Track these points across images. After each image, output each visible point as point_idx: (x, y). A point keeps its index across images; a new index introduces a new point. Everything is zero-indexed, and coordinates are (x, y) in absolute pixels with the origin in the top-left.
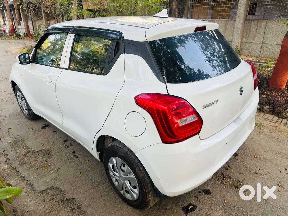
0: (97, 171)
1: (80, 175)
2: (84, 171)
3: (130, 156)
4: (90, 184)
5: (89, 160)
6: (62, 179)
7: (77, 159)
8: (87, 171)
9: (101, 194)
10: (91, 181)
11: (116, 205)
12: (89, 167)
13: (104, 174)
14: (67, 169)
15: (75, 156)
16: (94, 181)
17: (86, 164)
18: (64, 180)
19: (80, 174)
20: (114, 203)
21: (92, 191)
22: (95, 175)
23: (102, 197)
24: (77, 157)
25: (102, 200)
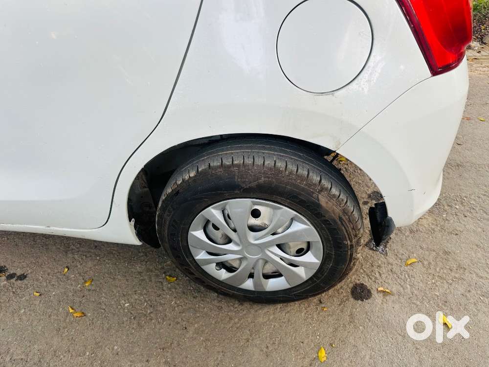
0: (114, 279)
1: (75, 315)
2: (78, 299)
3: (291, 173)
4: (125, 319)
5: (69, 265)
6: (23, 357)
7: (25, 281)
8: (86, 293)
9: (178, 323)
10: (121, 311)
11: (238, 325)
12: (86, 282)
13: (143, 274)
14: (17, 321)
15: (11, 276)
16: (131, 304)
17: (68, 279)
18: (31, 354)
19: (71, 311)
20: (229, 322)
21: (147, 330)
22: (119, 289)
23: (186, 328)
24: (22, 277)
25: (193, 334)
